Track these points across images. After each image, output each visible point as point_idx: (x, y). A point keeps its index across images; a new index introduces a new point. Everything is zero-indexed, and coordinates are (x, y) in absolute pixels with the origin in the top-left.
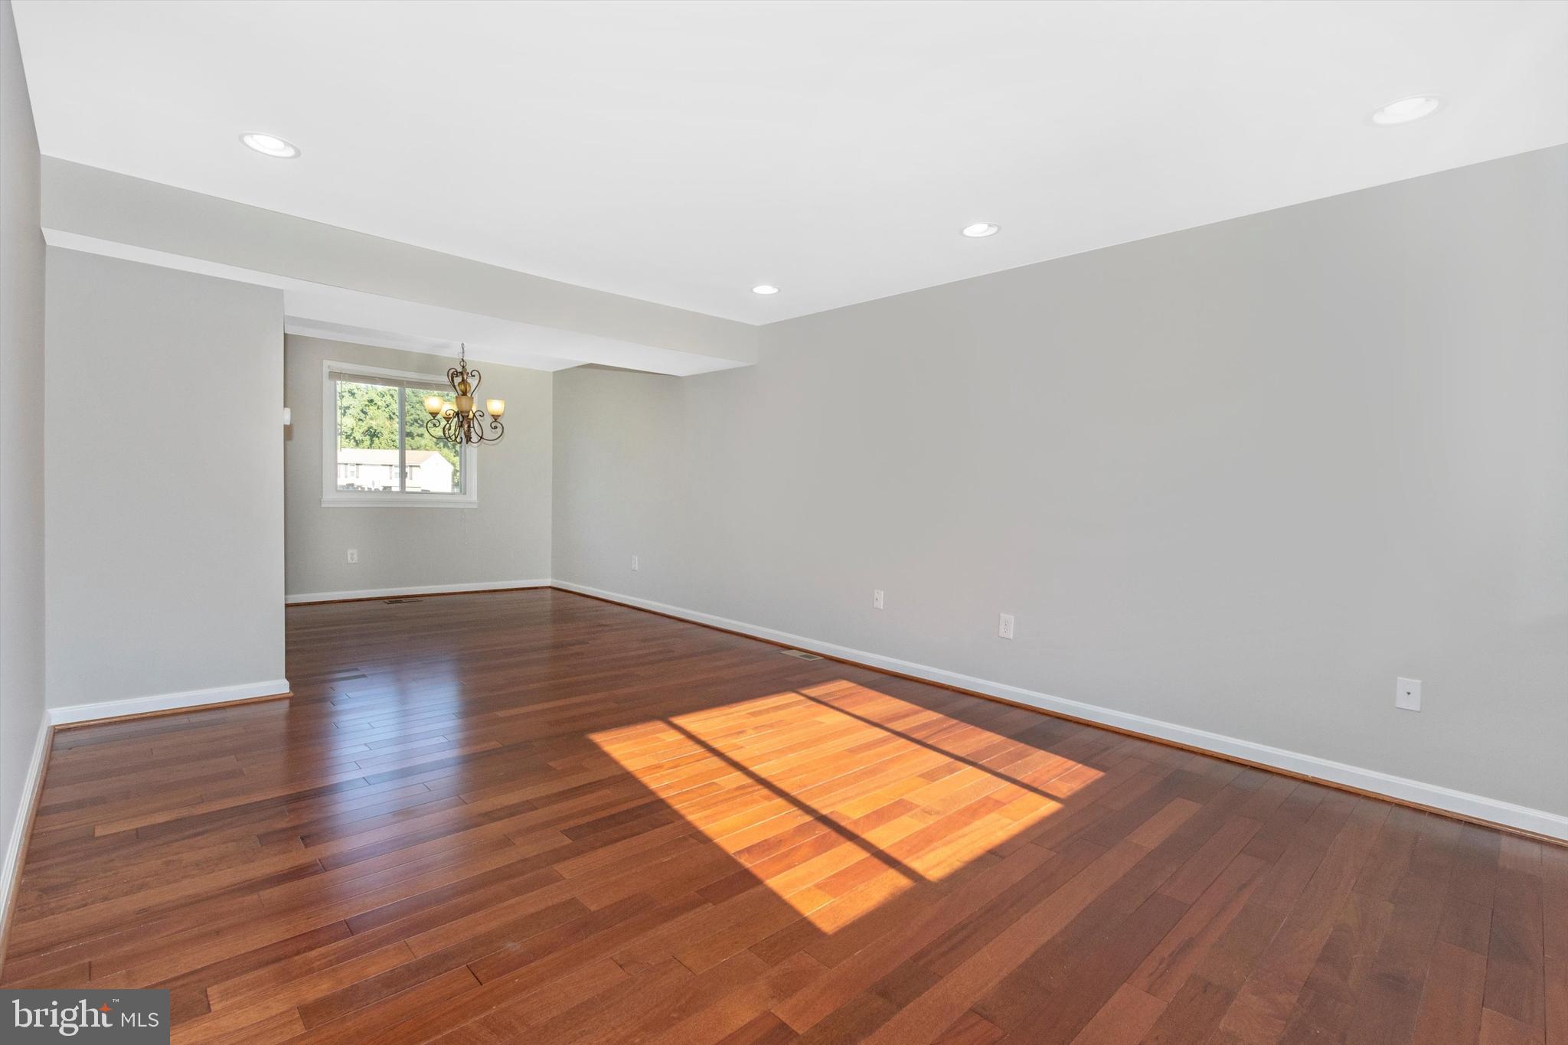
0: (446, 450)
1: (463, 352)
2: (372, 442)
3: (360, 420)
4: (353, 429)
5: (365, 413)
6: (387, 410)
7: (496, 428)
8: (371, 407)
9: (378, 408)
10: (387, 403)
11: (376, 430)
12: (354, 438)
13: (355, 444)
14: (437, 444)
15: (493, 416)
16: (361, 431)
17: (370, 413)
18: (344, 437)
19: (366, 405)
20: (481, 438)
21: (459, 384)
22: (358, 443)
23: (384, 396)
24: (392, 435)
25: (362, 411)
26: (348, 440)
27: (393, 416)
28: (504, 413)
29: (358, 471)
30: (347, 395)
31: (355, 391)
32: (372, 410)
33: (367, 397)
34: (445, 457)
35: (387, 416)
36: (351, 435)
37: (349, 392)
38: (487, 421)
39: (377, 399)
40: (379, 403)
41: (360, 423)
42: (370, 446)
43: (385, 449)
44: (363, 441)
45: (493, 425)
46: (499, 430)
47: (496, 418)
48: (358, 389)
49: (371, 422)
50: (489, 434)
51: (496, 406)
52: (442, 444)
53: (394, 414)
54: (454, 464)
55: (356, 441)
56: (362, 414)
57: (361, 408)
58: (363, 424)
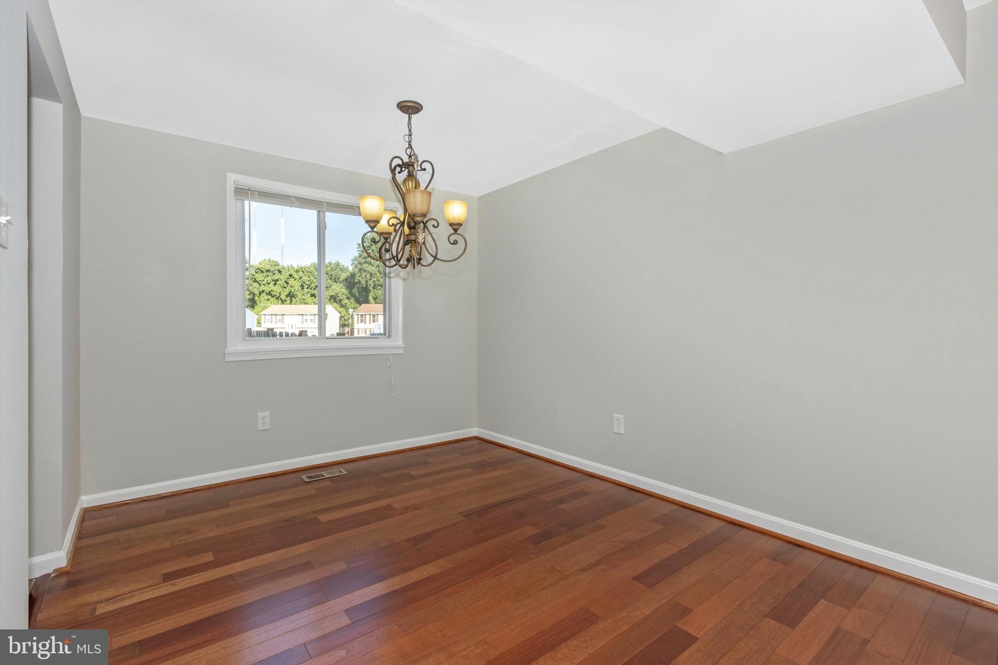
0: (335, 304)
1: (410, 135)
2: (291, 301)
3: (284, 287)
4: (280, 293)
5: (287, 283)
6: (300, 281)
7: (455, 243)
8: (291, 279)
9: (295, 280)
10: (300, 276)
11: (293, 293)
12: (281, 299)
13: (281, 302)
14: (330, 300)
15: (451, 225)
16: (285, 294)
17: (290, 283)
18: (275, 298)
19: (288, 278)
20: (435, 258)
21: (405, 181)
22: (283, 302)
23: (298, 272)
24: (303, 296)
25: (285, 282)
26: (277, 300)
27: (304, 284)
28: (466, 220)
29: (283, 319)
30: (276, 272)
31: (282, 270)
32: (291, 281)
33: (288, 273)
34: (335, 308)
35: (300, 284)
36: (279, 297)
37: (278, 271)
38: (443, 232)
39: (294, 274)
40: (296, 277)
41: (284, 289)
42: (291, 303)
43: (298, 304)
44: (286, 301)
45: (452, 240)
46: (461, 243)
47: (455, 227)
48: (283, 269)
49: (291, 288)
50: (446, 251)
51: (456, 211)
52: (333, 301)
53: (304, 283)
54: (340, 313)
55: (282, 300)
56: (285, 284)
57: (285, 280)
58: (286, 290)
